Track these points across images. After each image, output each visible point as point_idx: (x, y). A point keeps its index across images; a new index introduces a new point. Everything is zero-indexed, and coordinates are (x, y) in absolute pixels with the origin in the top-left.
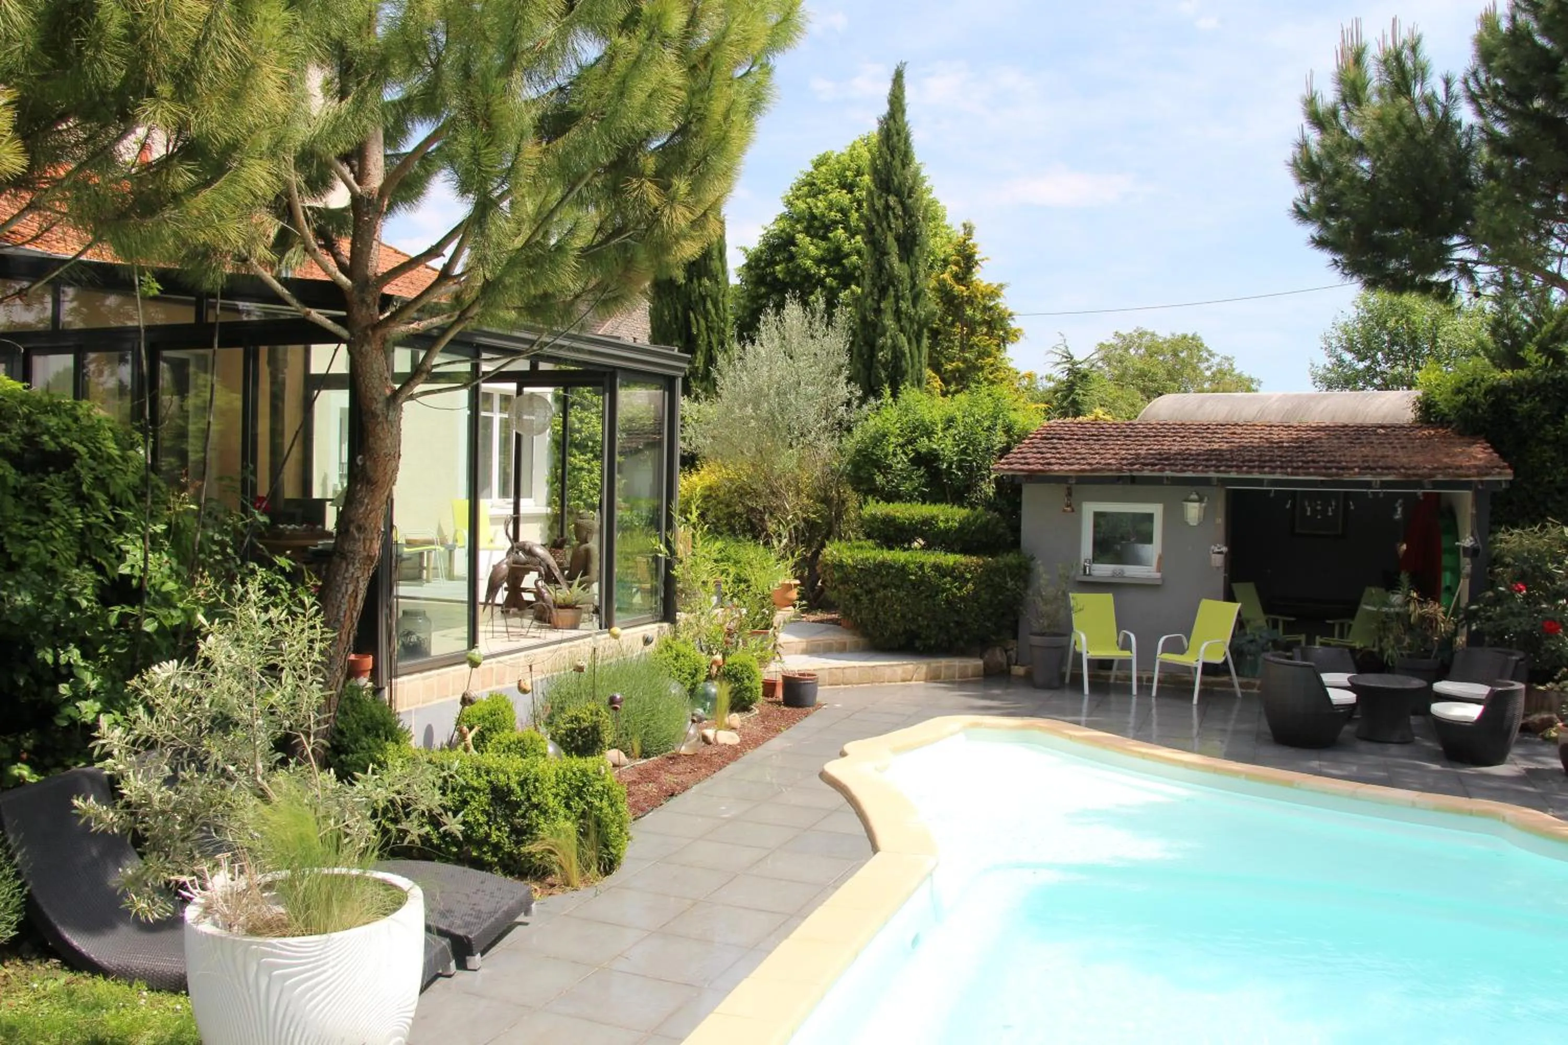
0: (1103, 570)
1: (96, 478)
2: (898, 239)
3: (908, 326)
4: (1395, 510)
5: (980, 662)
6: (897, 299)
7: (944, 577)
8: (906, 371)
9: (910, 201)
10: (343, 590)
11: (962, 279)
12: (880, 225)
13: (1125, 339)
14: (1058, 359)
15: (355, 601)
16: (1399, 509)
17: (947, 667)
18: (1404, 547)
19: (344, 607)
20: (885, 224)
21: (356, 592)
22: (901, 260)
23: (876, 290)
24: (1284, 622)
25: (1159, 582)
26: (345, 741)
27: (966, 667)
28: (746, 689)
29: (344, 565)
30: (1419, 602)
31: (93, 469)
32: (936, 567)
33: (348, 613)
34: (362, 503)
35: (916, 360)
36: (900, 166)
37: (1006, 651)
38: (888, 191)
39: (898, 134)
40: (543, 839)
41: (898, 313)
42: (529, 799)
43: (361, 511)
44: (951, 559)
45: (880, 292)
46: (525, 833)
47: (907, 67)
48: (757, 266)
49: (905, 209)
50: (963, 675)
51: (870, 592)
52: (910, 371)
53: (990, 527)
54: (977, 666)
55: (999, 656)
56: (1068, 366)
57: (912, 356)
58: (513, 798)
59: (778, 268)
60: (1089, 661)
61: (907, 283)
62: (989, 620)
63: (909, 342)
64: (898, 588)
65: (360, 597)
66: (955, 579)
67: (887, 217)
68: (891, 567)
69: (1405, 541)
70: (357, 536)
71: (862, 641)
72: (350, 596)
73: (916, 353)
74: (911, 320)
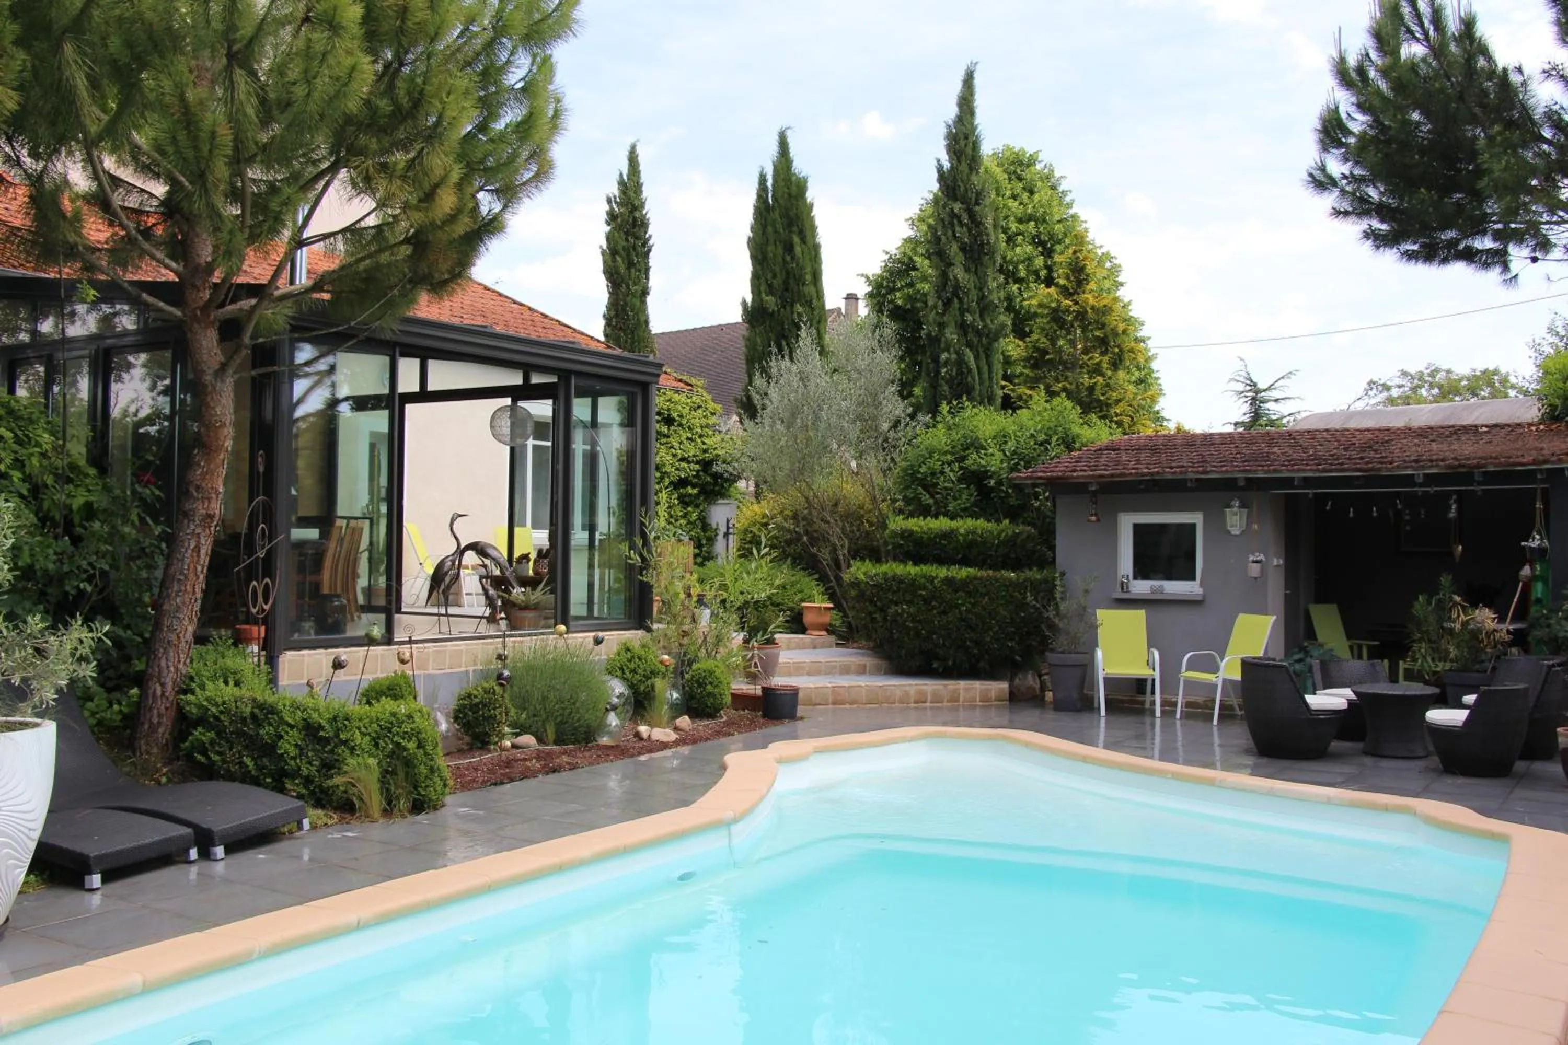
0: (1142, 587)
1: (16, 460)
2: (963, 249)
3: (975, 340)
4: (1450, 507)
5: (1004, 686)
6: (962, 311)
7: (956, 591)
8: (973, 388)
9: (977, 208)
10: (186, 544)
11: (1071, 294)
12: (945, 235)
13: (1413, 378)
14: (1241, 387)
15: (199, 556)
16: (1454, 507)
17: (966, 690)
18: (1460, 547)
19: (187, 561)
20: (950, 233)
21: (197, 549)
22: (967, 270)
23: (940, 303)
24: (1369, 647)
25: (1200, 598)
26: (194, 685)
27: (988, 690)
28: (710, 694)
29: (186, 521)
30: (1463, 607)
31: (16, 452)
32: (949, 581)
33: (192, 566)
34: (199, 465)
35: (986, 376)
36: (967, 170)
37: (1040, 676)
38: (955, 199)
39: (966, 138)
40: (346, 772)
41: (963, 327)
42: (337, 736)
43: (198, 473)
44: (962, 573)
45: (944, 305)
46: (333, 767)
47: (978, 67)
48: (879, 294)
49: (972, 215)
50: (985, 699)
51: (882, 610)
52: (977, 387)
53: (1019, 541)
54: (1001, 690)
55: (1030, 680)
56: (1251, 394)
57: (980, 373)
58: (321, 733)
59: (898, 294)
60: (1106, 680)
61: (974, 295)
62: (1011, 640)
63: (977, 358)
64: (909, 603)
65: (203, 552)
66: (969, 594)
67: (953, 225)
68: (901, 582)
69: (1460, 543)
70: (195, 494)
71: (884, 664)
72: (193, 550)
73: (985, 369)
74: (978, 333)
